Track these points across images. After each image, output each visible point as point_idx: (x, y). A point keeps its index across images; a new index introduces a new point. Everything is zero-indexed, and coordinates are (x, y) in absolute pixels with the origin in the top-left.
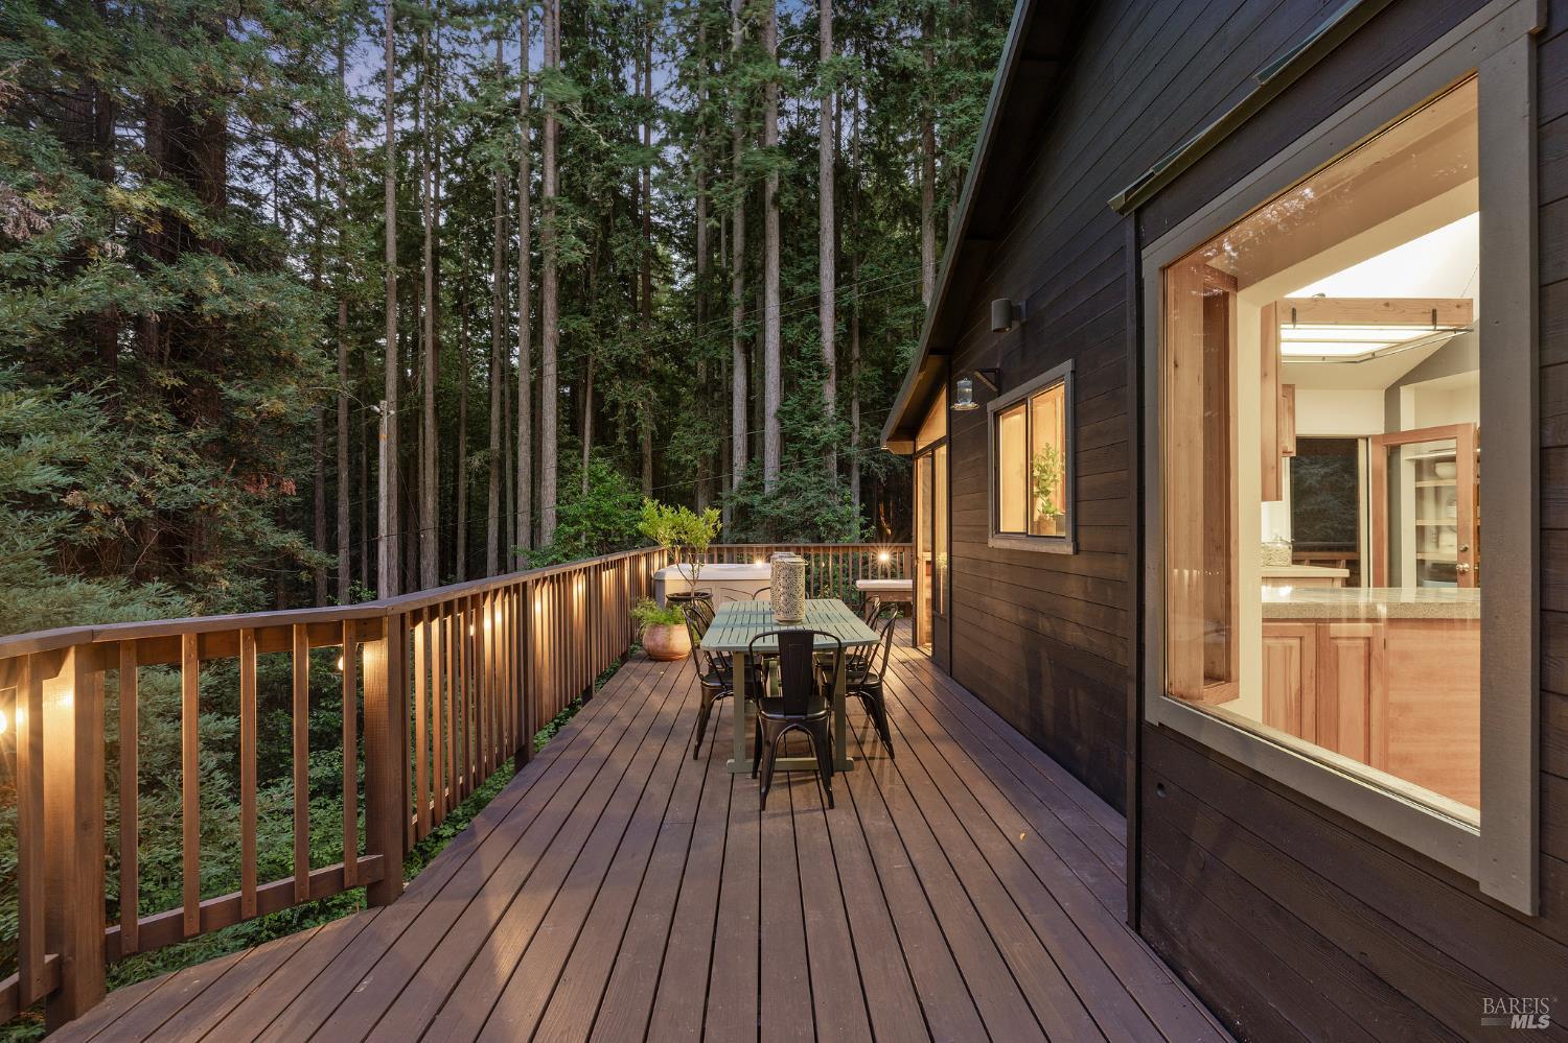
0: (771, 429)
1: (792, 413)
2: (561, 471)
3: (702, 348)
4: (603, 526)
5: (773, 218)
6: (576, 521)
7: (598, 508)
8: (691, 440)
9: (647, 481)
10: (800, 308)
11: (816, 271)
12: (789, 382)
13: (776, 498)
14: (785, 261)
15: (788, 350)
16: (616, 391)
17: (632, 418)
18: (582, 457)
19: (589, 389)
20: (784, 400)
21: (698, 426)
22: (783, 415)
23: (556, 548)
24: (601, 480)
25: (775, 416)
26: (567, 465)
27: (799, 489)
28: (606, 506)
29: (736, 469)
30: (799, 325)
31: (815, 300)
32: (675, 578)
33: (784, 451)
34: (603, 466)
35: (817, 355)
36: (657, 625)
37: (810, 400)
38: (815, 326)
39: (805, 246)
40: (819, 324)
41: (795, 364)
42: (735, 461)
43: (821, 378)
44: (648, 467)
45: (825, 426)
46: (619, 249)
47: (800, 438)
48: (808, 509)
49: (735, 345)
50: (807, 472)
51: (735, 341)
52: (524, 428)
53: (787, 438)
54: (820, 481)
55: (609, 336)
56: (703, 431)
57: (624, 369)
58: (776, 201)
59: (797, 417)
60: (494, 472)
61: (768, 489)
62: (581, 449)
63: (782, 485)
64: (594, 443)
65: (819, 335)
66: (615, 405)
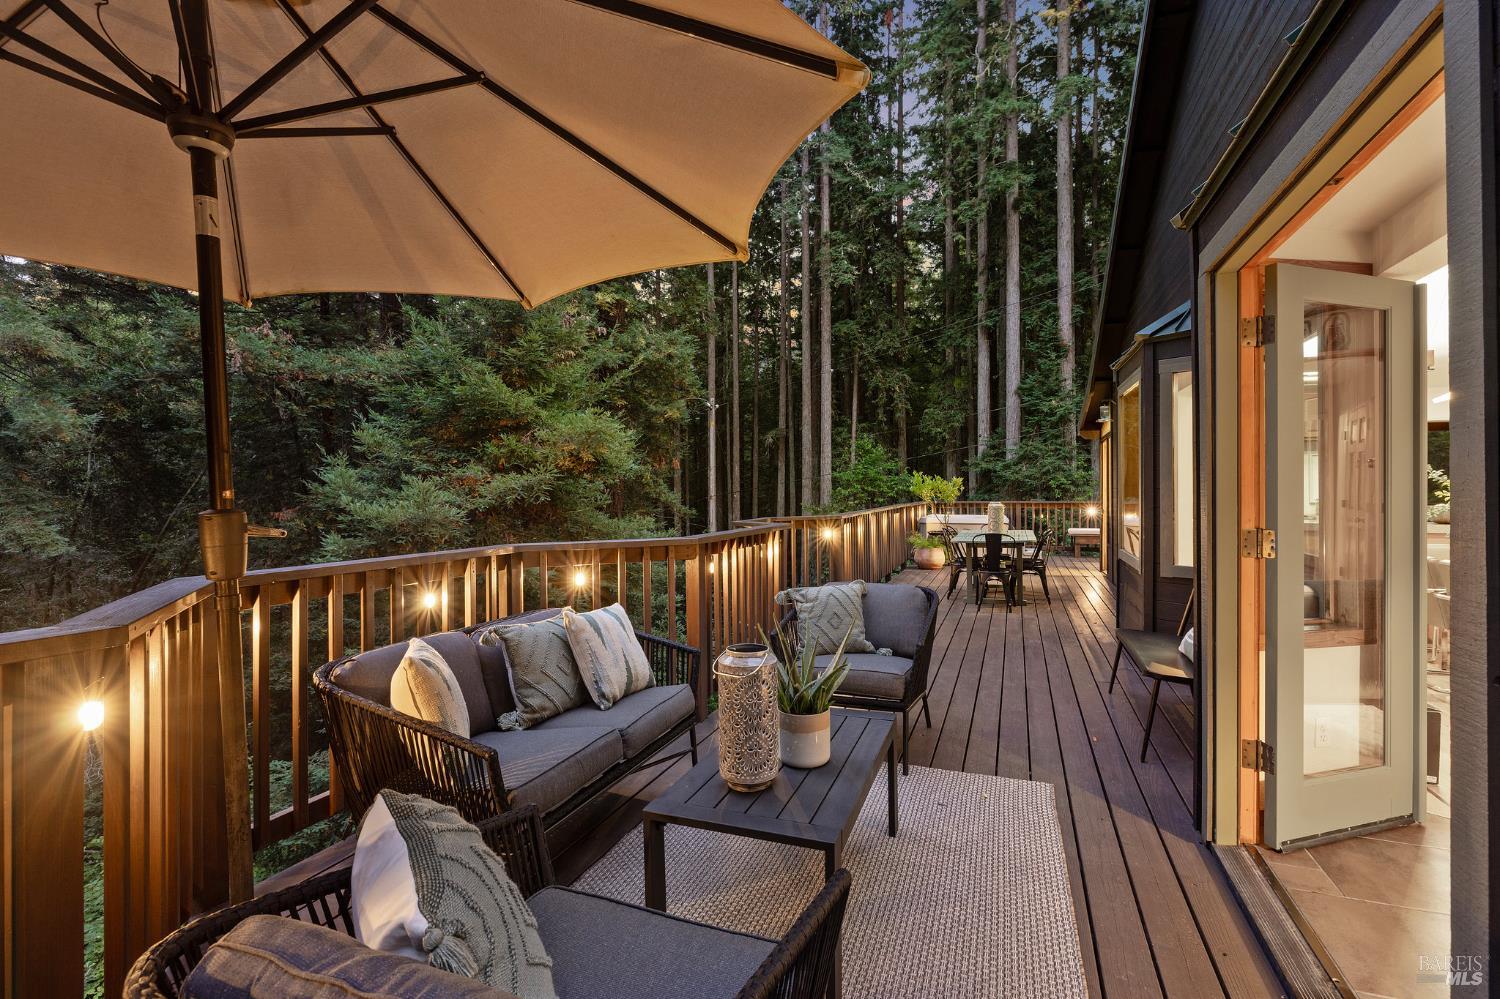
0: (1012, 404)
1: (1031, 389)
2: (835, 444)
3: (950, 337)
4: (870, 489)
5: (1014, 222)
6: (848, 485)
7: (865, 475)
8: (939, 414)
9: (902, 450)
10: (1038, 297)
11: (1055, 261)
12: (1028, 362)
13: (1016, 464)
14: (1025, 257)
15: (1027, 334)
16: (877, 378)
17: (891, 400)
18: (851, 433)
19: (856, 379)
20: (1023, 379)
21: (946, 403)
22: (1021, 392)
23: (835, 505)
24: (868, 452)
25: (1016, 393)
26: (839, 439)
27: (1036, 457)
28: (872, 473)
29: (980, 439)
30: (1038, 311)
31: (1053, 289)
32: (933, 522)
33: (1023, 422)
34: (868, 441)
35: (1055, 337)
36: (923, 548)
37: (1047, 377)
38: (1053, 312)
39: (1043, 241)
40: (1056, 309)
41: (1033, 346)
42: (980, 432)
43: (1058, 357)
44: (903, 439)
45: (1061, 400)
46: (880, 265)
47: (1039, 412)
48: (1045, 473)
49: (979, 336)
50: (1045, 441)
51: (979, 330)
52: (806, 412)
53: (1026, 412)
54: (1057, 450)
55: (871, 334)
56: (951, 407)
57: (887, 360)
58: (1016, 207)
59: (1036, 393)
60: (782, 446)
61: (1009, 457)
62: (850, 426)
63: (1021, 453)
64: (859, 421)
65: (1056, 319)
66: (876, 390)
